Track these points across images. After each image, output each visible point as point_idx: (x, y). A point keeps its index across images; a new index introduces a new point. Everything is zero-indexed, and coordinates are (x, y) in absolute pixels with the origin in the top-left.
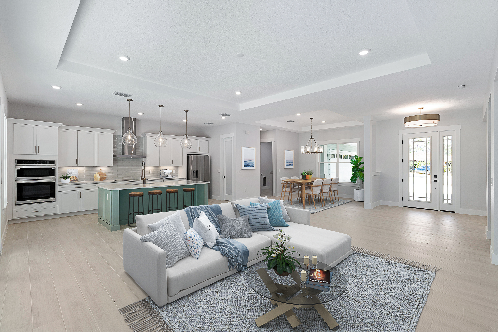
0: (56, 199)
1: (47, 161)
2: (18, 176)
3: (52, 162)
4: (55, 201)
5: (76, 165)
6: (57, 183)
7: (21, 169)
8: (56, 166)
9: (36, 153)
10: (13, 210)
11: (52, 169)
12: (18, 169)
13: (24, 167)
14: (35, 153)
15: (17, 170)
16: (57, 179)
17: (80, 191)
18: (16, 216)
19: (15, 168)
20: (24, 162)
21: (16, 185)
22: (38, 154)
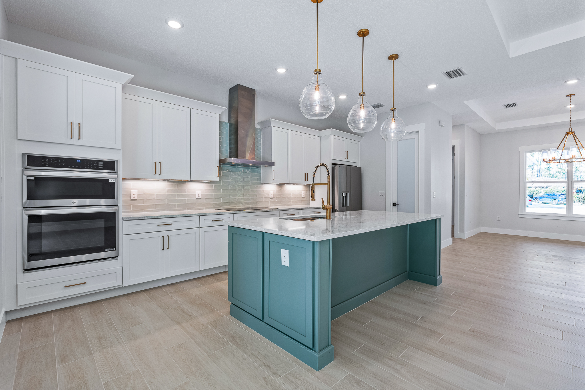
0: (118, 253)
1: (97, 161)
2: (30, 197)
3: (110, 166)
4: (115, 257)
5: (155, 177)
6: (121, 215)
7: (38, 179)
8: (118, 175)
9: (73, 140)
10: (17, 285)
11: (110, 181)
12: (29, 178)
13: (43, 174)
14: (72, 142)
15: (28, 180)
16: (120, 205)
17: (167, 233)
18: (25, 300)
19: (23, 173)
20: (45, 160)
21: (26, 218)
22: (78, 142)
